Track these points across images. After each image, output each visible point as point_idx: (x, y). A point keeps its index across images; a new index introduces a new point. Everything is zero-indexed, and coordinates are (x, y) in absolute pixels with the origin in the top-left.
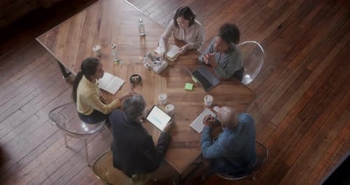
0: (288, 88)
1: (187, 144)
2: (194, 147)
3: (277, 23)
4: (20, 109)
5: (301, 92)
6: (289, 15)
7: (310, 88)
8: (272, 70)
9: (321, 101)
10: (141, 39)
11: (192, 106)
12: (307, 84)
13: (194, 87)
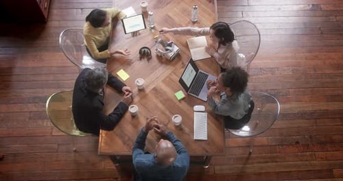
8: (298, 143)
10: (189, 23)
11: (163, 113)
13: (183, 99)
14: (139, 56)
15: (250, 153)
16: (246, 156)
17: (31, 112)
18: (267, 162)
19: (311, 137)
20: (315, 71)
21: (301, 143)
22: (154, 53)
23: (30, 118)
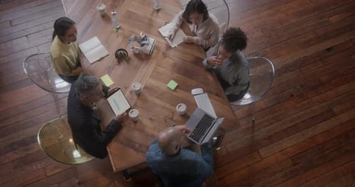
0: (298, 122)
1: (137, 145)
2: (142, 152)
3: (329, 44)
4: (26, 36)
5: (310, 133)
6: (348, 39)
7: (324, 132)
8: (292, 95)
9: (327, 152)
10: (153, 12)
11: (163, 107)
12: (323, 127)
13: (177, 87)
14: (116, 60)
15: (253, 121)
16: (251, 125)
17: (14, 160)
18: (272, 124)
19: (302, 86)
20: (282, 24)
21: (295, 95)
22: (130, 52)
23: (15, 167)
